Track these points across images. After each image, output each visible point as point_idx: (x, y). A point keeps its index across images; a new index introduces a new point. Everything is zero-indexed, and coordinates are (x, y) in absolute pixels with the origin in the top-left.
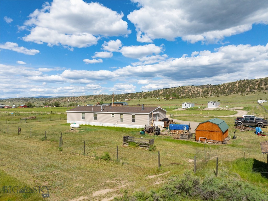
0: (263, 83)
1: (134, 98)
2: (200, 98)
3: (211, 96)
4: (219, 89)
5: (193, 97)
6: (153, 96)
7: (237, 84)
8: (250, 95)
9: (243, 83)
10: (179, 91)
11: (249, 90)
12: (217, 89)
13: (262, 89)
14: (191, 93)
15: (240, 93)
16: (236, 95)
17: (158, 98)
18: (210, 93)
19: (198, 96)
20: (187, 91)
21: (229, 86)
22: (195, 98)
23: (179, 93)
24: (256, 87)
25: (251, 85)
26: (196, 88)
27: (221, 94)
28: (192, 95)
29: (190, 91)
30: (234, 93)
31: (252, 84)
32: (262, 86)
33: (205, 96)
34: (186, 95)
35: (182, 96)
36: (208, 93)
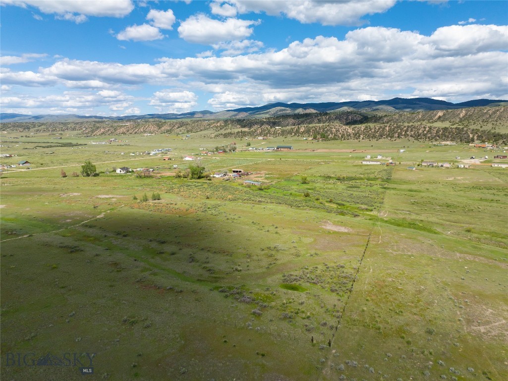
0: (410, 129)
1: (269, 135)
2: (352, 140)
3: (363, 139)
4: (370, 132)
5: (344, 139)
6: (293, 134)
7: (387, 128)
8: (398, 141)
9: (393, 127)
10: (326, 129)
11: (397, 135)
12: (368, 132)
13: (408, 135)
14: (340, 134)
15: (390, 138)
16: (386, 140)
17: (305, 138)
18: (362, 136)
19: (350, 138)
20: (335, 130)
21: (379, 129)
22: (347, 141)
23: (327, 132)
24: (403, 133)
25: (399, 131)
26: (343, 127)
27: (372, 138)
28: (342, 137)
29: (339, 131)
30: (384, 138)
31: (400, 129)
32: (408, 133)
33: (357, 139)
34: (335, 135)
35: (331, 137)
36: (359, 136)
